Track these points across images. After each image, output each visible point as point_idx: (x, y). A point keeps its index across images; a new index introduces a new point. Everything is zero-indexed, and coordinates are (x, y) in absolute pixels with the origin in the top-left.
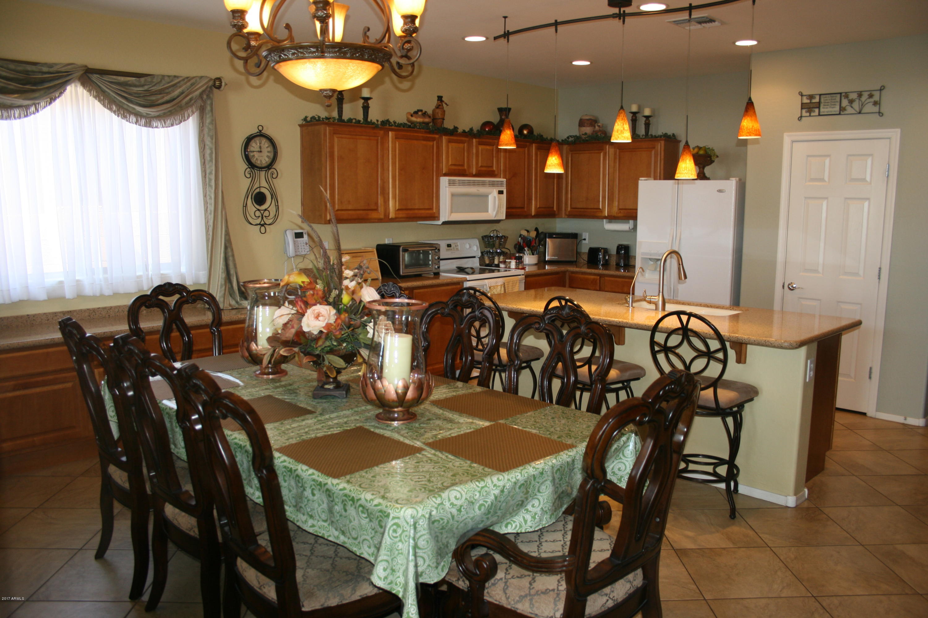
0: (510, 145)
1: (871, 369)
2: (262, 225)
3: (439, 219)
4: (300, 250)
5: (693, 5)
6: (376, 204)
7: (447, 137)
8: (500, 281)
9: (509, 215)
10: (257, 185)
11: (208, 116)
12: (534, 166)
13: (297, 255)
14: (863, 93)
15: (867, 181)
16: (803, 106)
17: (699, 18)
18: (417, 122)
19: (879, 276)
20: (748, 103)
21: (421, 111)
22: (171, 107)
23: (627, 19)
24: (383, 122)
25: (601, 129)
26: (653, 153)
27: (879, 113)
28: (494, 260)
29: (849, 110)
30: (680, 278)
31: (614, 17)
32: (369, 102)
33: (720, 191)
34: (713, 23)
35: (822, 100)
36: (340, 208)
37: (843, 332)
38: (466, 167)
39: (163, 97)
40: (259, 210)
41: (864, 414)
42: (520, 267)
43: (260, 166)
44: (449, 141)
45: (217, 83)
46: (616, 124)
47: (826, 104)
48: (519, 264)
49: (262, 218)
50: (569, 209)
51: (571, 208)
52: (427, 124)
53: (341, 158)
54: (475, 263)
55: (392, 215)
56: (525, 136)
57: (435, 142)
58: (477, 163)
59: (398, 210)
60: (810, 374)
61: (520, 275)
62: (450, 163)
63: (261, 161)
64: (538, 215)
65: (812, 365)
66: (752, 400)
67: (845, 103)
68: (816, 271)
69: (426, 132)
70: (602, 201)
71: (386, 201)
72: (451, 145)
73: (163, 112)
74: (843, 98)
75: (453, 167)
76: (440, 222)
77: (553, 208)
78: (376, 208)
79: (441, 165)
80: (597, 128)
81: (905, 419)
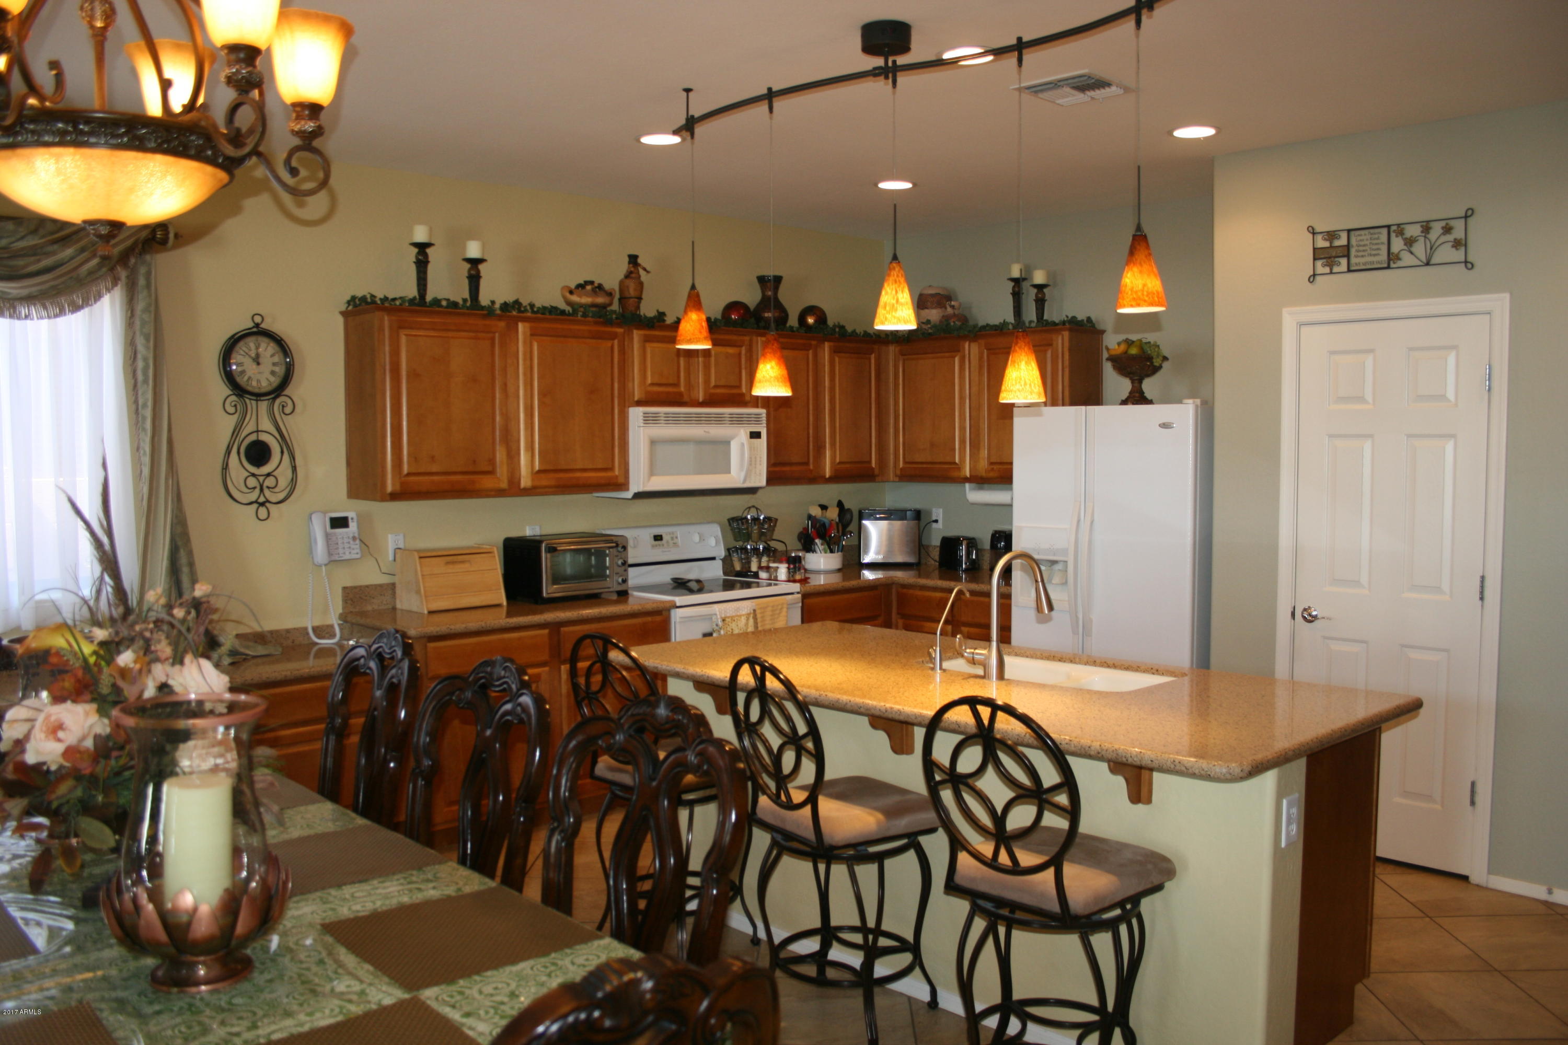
0: (697, 341)
1: (1473, 784)
2: (262, 504)
3: (627, 489)
4: (341, 551)
5: (1025, 39)
6: (492, 461)
7: (642, 332)
8: (747, 607)
9: (774, 478)
10: (250, 427)
11: (140, 297)
12: (827, 384)
13: (331, 562)
14: (1432, 224)
15: (1449, 401)
16: (1318, 254)
17: (1073, 78)
18: (581, 306)
19: (1482, 593)
20: (1134, 236)
21: (592, 283)
22: (54, 279)
23: (902, 79)
24: (505, 306)
25: (956, 312)
26: (1049, 354)
27: (1466, 262)
28: (749, 563)
29: (1407, 259)
30: (1039, 609)
31: (875, 75)
32: (481, 267)
33: (1165, 426)
34: (1108, 90)
35: (1353, 242)
36: (413, 471)
37: (1384, 726)
38: (682, 389)
39: (39, 261)
40: (253, 475)
41: (1465, 878)
42: (798, 577)
43: (256, 391)
44: (647, 340)
45: (159, 235)
46: (883, 293)
47: (1361, 248)
48: (795, 572)
49: (262, 490)
50: (901, 465)
51: (905, 462)
52: (603, 307)
53: (414, 375)
54: (715, 571)
55: (525, 481)
56: (809, 328)
57: (616, 342)
58: (707, 381)
59: (539, 472)
60: (1291, 830)
61: (792, 594)
62: (649, 381)
63: (258, 381)
64: (839, 477)
65: (1294, 811)
66: (1158, 888)
67: (1398, 244)
68: (1357, 583)
69: (596, 323)
70: (960, 449)
71: (513, 456)
72: (650, 347)
73: (39, 288)
74: (1393, 235)
75: (656, 389)
76: (629, 495)
77: (870, 462)
78: (490, 468)
79: (630, 385)
80: (949, 310)
81: (1550, 892)
